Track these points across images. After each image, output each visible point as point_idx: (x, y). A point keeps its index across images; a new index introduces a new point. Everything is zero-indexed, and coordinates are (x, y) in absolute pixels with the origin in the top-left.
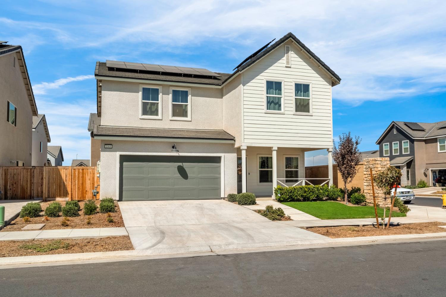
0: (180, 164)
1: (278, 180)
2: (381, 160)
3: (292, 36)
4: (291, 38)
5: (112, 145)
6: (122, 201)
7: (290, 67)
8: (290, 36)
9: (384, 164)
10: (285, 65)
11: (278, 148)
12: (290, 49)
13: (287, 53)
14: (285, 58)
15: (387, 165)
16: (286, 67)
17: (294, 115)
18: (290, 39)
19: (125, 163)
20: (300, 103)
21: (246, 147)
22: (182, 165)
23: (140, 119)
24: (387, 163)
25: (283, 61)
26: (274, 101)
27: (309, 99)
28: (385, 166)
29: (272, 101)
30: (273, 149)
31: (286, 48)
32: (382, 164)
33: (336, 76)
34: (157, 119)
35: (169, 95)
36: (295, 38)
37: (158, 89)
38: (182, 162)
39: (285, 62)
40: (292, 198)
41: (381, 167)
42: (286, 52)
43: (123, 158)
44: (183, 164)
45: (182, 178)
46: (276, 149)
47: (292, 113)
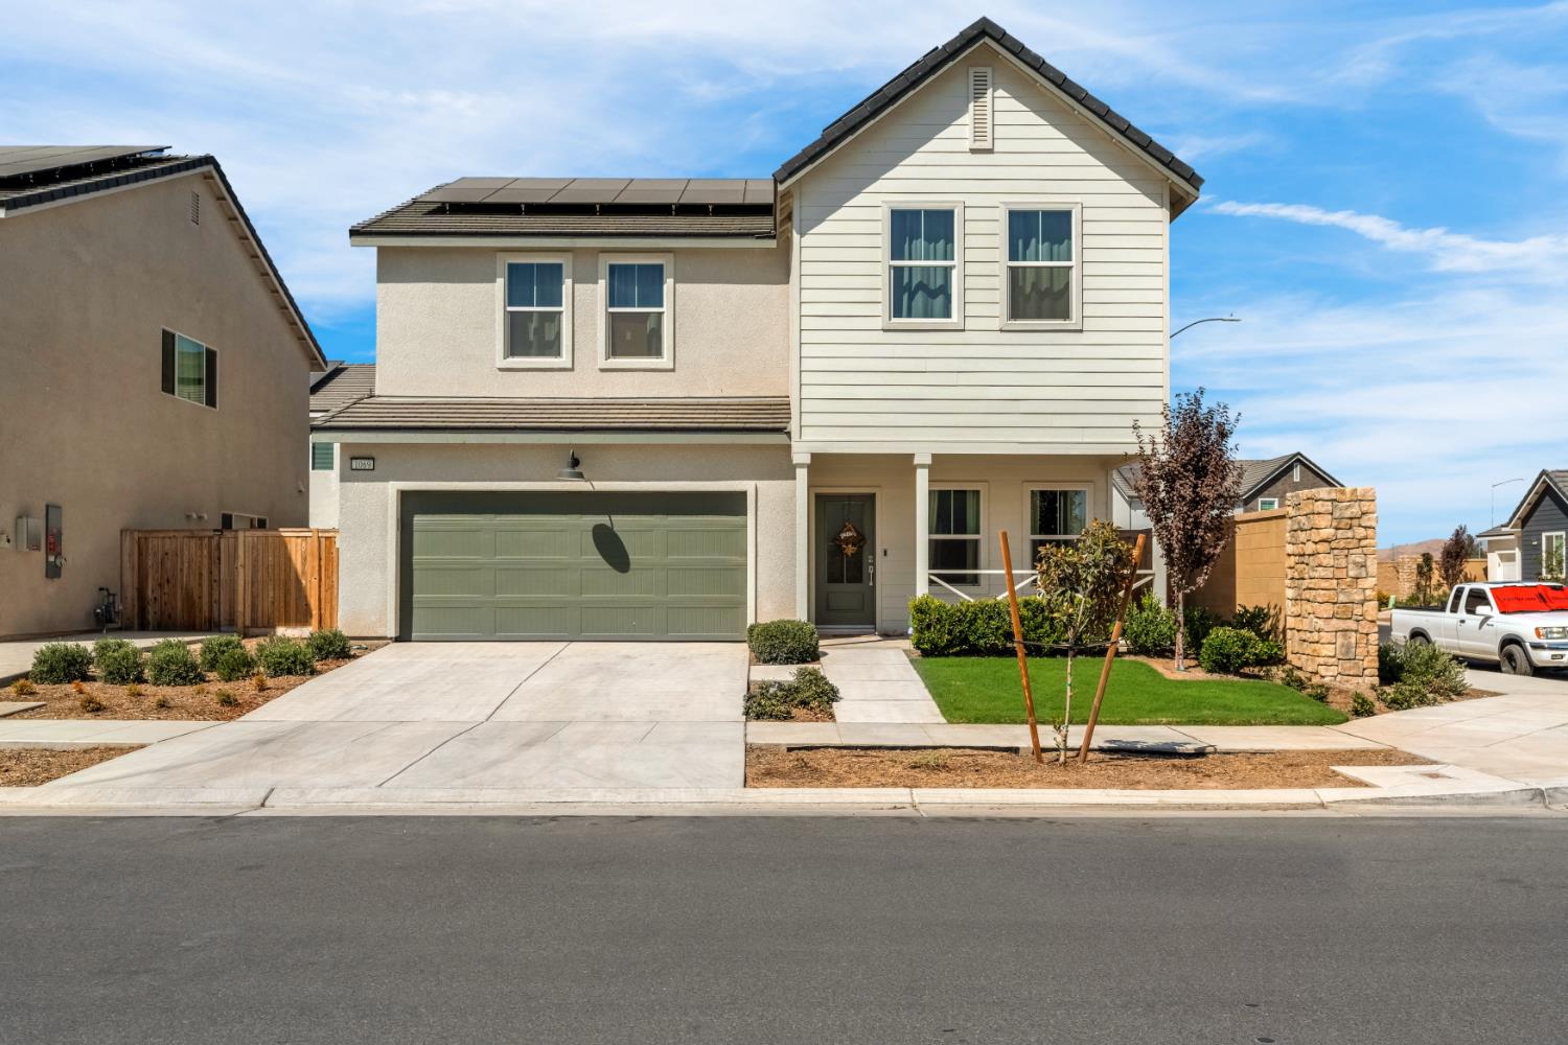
0: (603, 519)
1: (933, 574)
2: (1333, 496)
3: (990, 31)
4: (987, 40)
5: (373, 459)
6: (409, 640)
7: (990, 151)
8: (984, 30)
9: (1348, 514)
10: (967, 145)
11: (934, 456)
12: (989, 82)
13: (979, 94)
14: (967, 118)
15: (1365, 517)
16: (973, 151)
17: (1001, 331)
18: (981, 42)
19: (418, 519)
20: (1035, 285)
21: (809, 456)
22: (609, 524)
23: (500, 370)
24: (1364, 509)
25: (961, 131)
26: (925, 282)
27: (1070, 268)
28: (1355, 522)
29: (921, 282)
30: (916, 461)
31: (971, 79)
32: (1337, 514)
33: (1179, 170)
34: (555, 366)
35: (596, 283)
36: (1001, 37)
37: (560, 266)
38: (609, 512)
39: (968, 132)
41: (1335, 524)
42: (972, 95)
43: (411, 504)
44: (614, 518)
45: (610, 567)
46: (929, 461)
47: (996, 324)
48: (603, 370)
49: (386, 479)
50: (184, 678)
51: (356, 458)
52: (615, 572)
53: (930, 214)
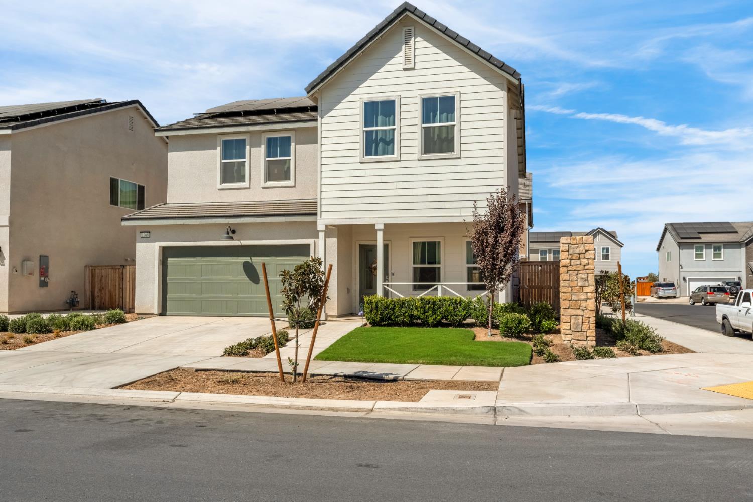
0: (248, 259)
1: (385, 285)
2: (569, 241)
3: (408, 8)
4: (408, 13)
5: (149, 232)
6: (166, 315)
7: (413, 69)
8: (406, 9)
9: (577, 251)
10: (402, 66)
11: (385, 225)
12: (413, 34)
13: (407, 41)
14: (402, 54)
15: (587, 253)
16: (405, 70)
17: (419, 160)
18: (405, 14)
19: (170, 259)
20: (439, 136)
21: (325, 226)
22: (250, 261)
23: (219, 189)
24: (587, 248)
25: (398, 60)
26: (384, 137)
27: (454, 125)
28: (582, 256)
29: (381, 138)
30: (377, 227)
31: (403, 33)
32: (571, 252)
33: (507, 70)
34: (242, 187)
35: (260, 147)
36: (414, 10)
37: (245, 140)
38: (251, 255)
39: (402, 60)
40: (390, 318)
41: (570, 257)
42: (404, 41)
43: (166, 253)
44: (253, 258)
45: (250, 281)
46: (382, 227)
47: (416, 157)
48: (263, 188)
49: (155, 242)
50: (40, 331)
51: (143, 232)
52: (253, 284)
53: (383, 103)
